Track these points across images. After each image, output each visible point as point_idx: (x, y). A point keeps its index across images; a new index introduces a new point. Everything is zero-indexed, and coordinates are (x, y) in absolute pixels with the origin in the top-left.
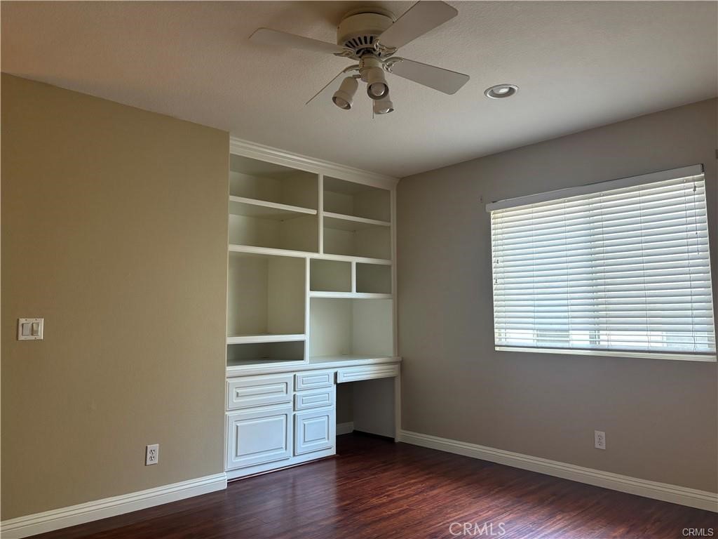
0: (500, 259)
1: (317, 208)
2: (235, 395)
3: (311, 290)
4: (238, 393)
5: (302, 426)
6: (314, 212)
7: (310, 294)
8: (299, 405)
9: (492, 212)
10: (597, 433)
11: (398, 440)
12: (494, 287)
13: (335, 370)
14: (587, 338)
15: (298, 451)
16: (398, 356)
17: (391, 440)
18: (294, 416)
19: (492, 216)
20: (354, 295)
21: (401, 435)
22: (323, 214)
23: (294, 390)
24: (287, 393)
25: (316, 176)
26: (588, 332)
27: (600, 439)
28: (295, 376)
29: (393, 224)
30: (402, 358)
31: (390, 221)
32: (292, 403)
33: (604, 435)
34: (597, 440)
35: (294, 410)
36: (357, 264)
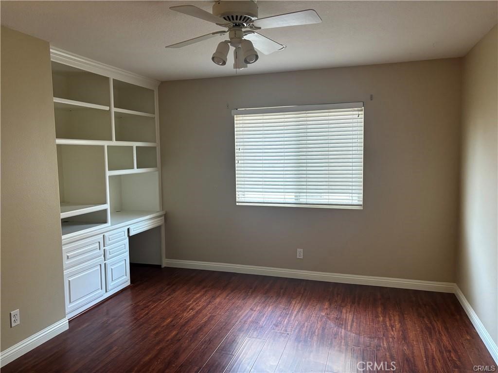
0: (241, 147)
1: (109, 105)
2: (66, 257)
3: (109, 170)
4: (68, 256)
5: (110, 270)
6: (107, 108)
7: (109, 173)
8: (108, 256)
9: (235, 116)
10: (299, 250)
11: (164, 266)
12: (236, 165)
13: (128, 227)
14: (293, 197)
15: (109, 288)
16: (163, 210)
17: (159, 267)
18: (105, 264)
19: (235, 118)
20: (136, 171)
21: (166, 262)
22: (114, 110)
23: (104, 246)
24: (100, 249)
25: (107, 79)
26: (293, 194)
27: (300, 254)
28: (104, 235)
29: (157, 116)
30: (166, 211)
31: (154, 114)
32: (103, 256)
33: (302, 251)
34: (298, 254)
35: (105, 260)
36: (137, 147)
